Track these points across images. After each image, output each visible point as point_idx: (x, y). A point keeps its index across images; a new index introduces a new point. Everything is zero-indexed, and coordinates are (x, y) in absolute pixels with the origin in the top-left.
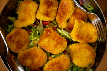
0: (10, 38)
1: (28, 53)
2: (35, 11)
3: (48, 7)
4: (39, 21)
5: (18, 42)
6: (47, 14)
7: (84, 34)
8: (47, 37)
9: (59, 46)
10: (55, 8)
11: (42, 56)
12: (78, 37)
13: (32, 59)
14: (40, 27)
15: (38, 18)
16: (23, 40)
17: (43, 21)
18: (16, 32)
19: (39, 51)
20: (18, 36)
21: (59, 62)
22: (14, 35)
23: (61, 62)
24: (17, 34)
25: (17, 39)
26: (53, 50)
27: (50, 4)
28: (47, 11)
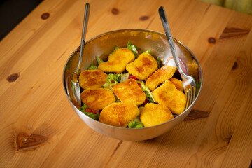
0: (87, 73)
2: (128, 60)
3: (144, 65)
5: (92, 80)
6: (139, 70)
7: (169, 98)
8: (126, 85)
9: (134, 96)
10: (152, 70)
11: (109, 98)
12: (161, 96)
13: (97, 97)
14: (125, 78)
15: (128, 70)
16: (98, 80)
17: (131, 75)
19: (109, 93)
20: (96, 76)
21: (125, 107)
22: (92, 73)
24: (97, 73)
25: (93, 77)
26: (125, 98)
27: (147, 63)
28: (141, 68)
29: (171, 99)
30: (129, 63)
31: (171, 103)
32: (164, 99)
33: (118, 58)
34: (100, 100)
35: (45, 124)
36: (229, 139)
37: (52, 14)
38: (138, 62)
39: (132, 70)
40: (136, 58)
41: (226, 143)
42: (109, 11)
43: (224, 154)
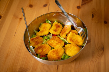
0: (33, 39)
1: (41, 46)
3: (57, 28)
4: (50, 33)
5: (37, 42)
6: (56, 31)
7: (74, 39)
8: (53, 39)
9: (59, 44)
10: (61, 29)
11: (48, 48)
12: (71, 40)
13: (42, 49)
14: (51, 36)
15: (50, 32)
16: (39, 41)
17: (53, 34)
18: (36, 37)
19: (47, 46)
20: (38, 39)
21: (57, 50)
22: (35, 38)
23: (59, 50)
24: (37, 38)
25: (36, 40)
26: (55, 46)
27: (58, 26)
28: (56, 29)
29: (75, 40)
30: (50, 29)
31: (76, 41)
32: (73, 41)
33: (44, 28)
34: (44, 50)
35: (21, 68)
36: (103, 49)
37: (2, 16)
38: (54, 27)
39: (52, 32)
40: (52, 26)
41: (102, 51)
42: (28, 7)
43: (103, 56)
